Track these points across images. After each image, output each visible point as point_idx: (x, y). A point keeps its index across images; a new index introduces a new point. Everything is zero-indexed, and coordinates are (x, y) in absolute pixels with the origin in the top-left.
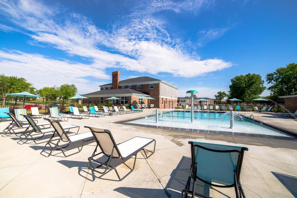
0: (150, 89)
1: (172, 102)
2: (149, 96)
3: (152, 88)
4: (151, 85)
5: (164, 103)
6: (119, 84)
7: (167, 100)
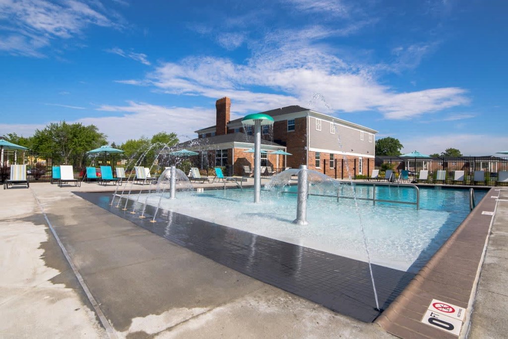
0: (288, 131)
1: (341, 163)
2: (286, 148)
3: (292, 129)
4: (291, 122)
5: (321, 164)
6: (229, 125)
7: (335, 157)
